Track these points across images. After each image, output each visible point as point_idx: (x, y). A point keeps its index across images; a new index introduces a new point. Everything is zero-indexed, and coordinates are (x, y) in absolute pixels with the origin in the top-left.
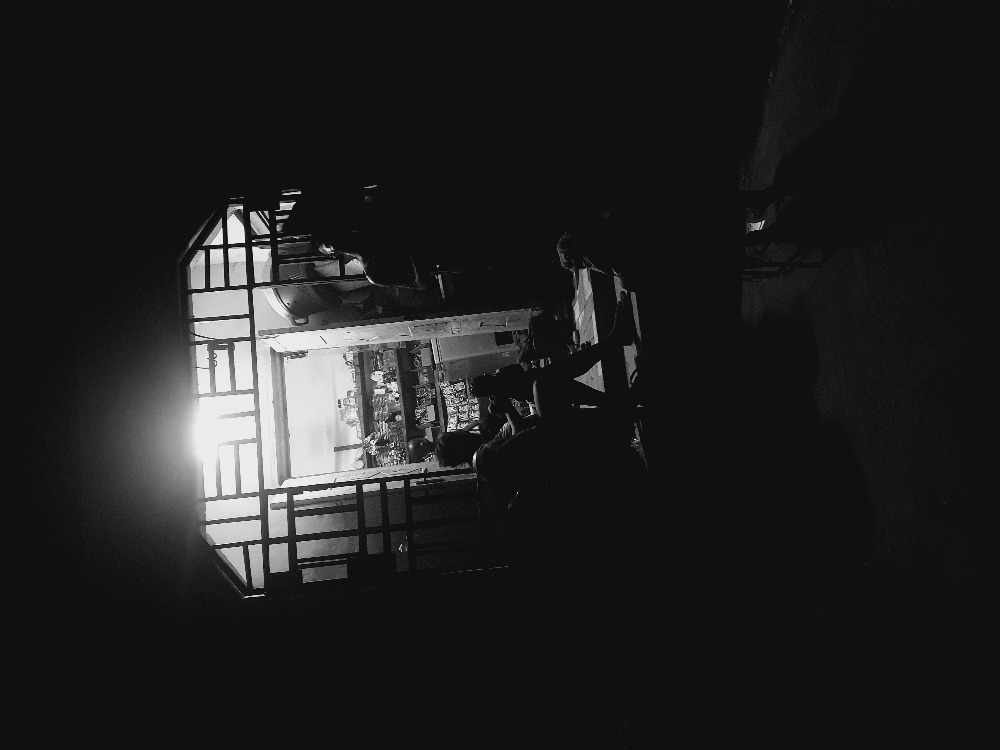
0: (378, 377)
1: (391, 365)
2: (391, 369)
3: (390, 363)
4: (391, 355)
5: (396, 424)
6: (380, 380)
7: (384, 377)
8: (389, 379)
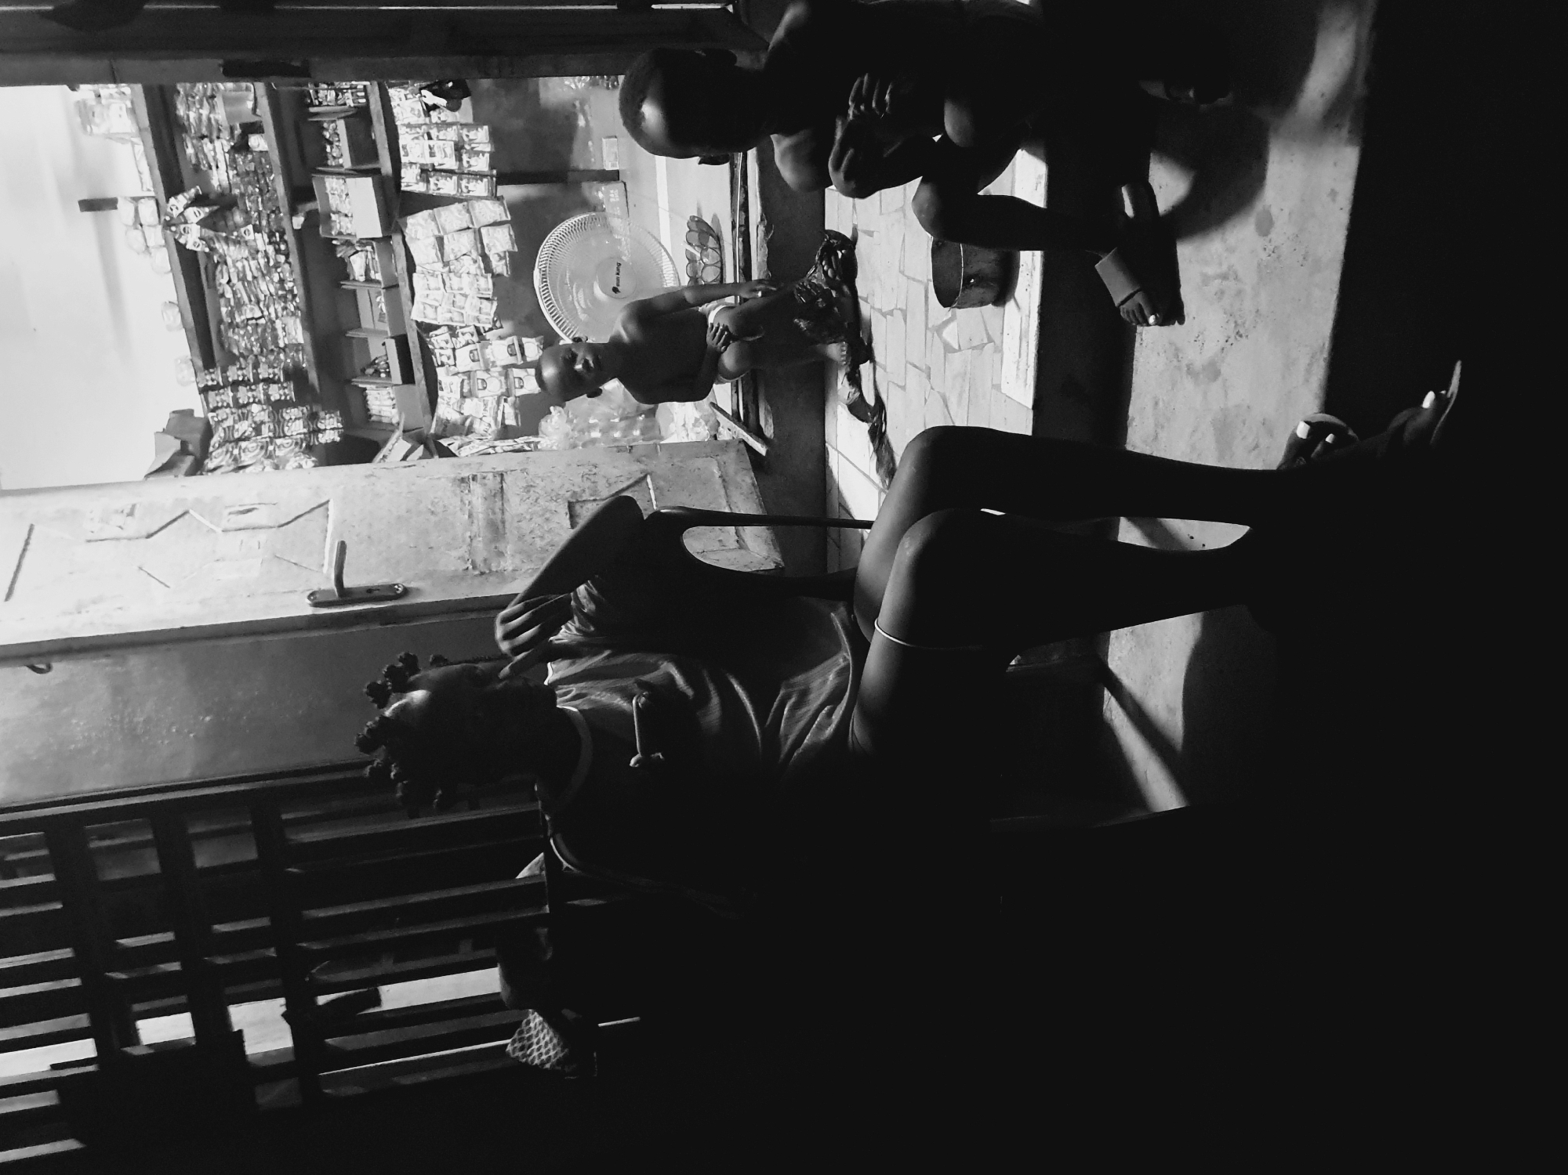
5: (252, 160)
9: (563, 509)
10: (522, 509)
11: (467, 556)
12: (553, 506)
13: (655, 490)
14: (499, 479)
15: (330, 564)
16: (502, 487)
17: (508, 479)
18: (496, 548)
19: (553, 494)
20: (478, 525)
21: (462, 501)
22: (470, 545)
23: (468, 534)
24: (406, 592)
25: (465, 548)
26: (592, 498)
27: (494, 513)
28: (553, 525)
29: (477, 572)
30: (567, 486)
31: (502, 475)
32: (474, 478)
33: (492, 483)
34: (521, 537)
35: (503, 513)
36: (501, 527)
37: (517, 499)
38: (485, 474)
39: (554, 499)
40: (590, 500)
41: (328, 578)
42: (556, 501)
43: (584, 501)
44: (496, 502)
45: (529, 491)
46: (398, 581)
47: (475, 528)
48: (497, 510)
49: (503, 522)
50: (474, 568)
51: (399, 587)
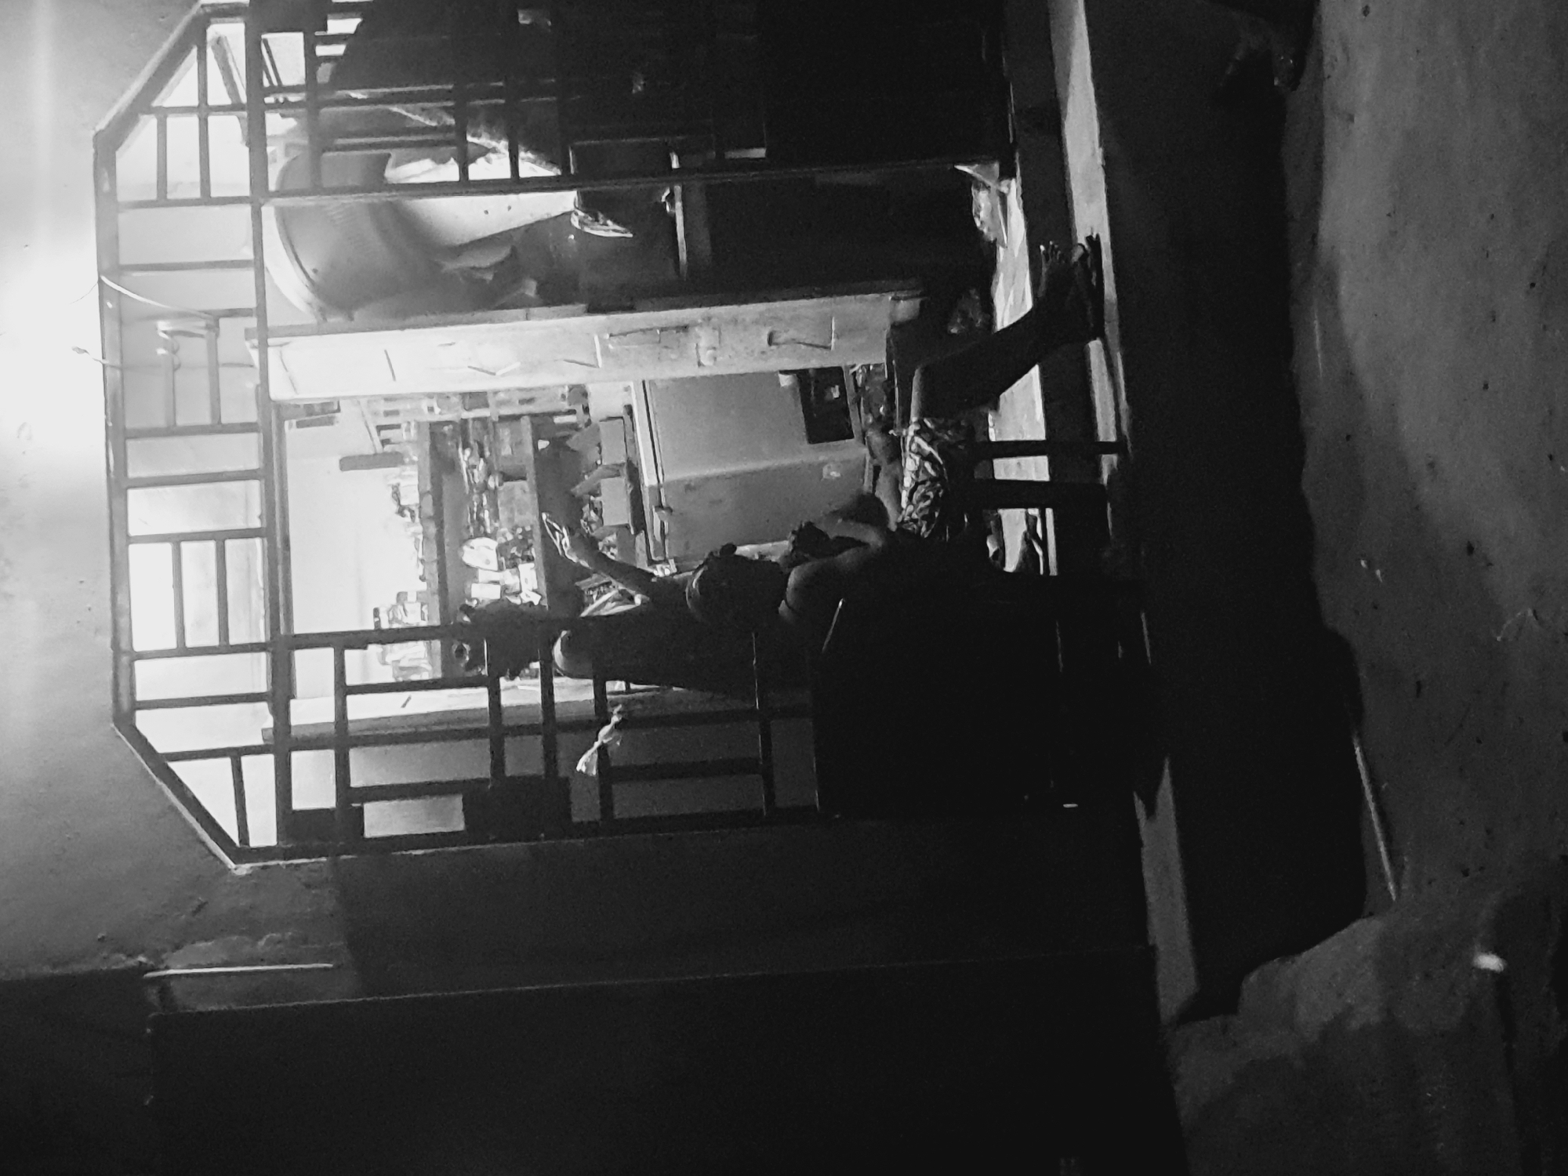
0: (480, 553)
1: (518, 519)
2: (519, 531)
3: (516, 514)
4: (518, 493)
6: (488, 562)
7: (501, 550)
8: (514, 557)
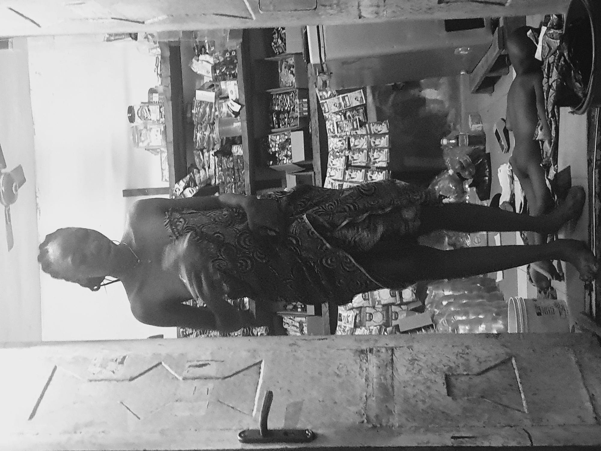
9: (441, 381)
10: (407, 377)
11: (363, 412)
12: (432, 377)
13: (518, 370)
14: (390, 352)
15: (258, 410)
16: (392, 359)
17: (397, 353)
18: (387, 407)
19: (434, 367)
20: (373, 387)
21: (360, 367)
22: (366, 403)
23: (365, 394)
24: (314, 436)
25: (362, 405)
26: (465, 373)
27: (385, 379)
28: (433, 392)
29: (370, 426)
30: (445, 361)
31: (393, 350)
32: (371, 351)
33: (385, 355)
34: (406, 400)
35: (393, 379)
36: (391, 390)
37: (404, 370)
38: (379, 349)
39: (434, 371)
40: (464, 375)
41: (255, 420)
42: (435, 373)
43: (458, 374)
44: (387, 370)
45: (413, 364)
46: (309, 427)
47: (370, 388)
48: (388, 377)
49: (393, 387)
50: (368, 422)
51: (309, 432)
